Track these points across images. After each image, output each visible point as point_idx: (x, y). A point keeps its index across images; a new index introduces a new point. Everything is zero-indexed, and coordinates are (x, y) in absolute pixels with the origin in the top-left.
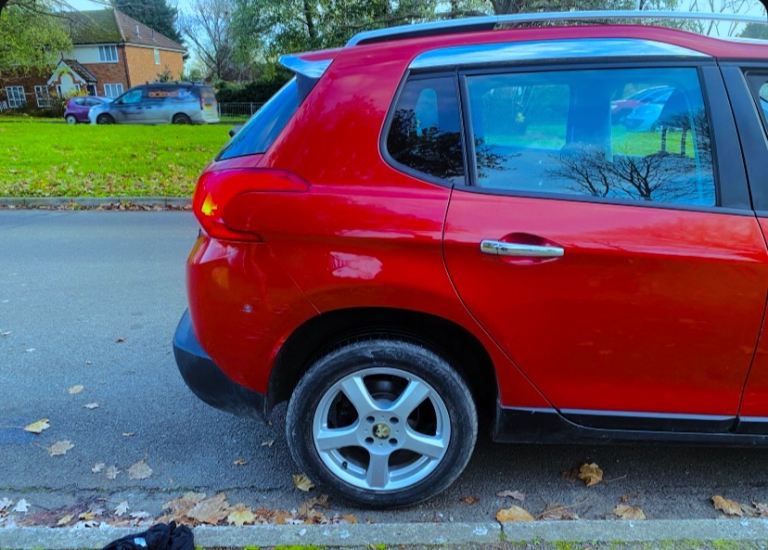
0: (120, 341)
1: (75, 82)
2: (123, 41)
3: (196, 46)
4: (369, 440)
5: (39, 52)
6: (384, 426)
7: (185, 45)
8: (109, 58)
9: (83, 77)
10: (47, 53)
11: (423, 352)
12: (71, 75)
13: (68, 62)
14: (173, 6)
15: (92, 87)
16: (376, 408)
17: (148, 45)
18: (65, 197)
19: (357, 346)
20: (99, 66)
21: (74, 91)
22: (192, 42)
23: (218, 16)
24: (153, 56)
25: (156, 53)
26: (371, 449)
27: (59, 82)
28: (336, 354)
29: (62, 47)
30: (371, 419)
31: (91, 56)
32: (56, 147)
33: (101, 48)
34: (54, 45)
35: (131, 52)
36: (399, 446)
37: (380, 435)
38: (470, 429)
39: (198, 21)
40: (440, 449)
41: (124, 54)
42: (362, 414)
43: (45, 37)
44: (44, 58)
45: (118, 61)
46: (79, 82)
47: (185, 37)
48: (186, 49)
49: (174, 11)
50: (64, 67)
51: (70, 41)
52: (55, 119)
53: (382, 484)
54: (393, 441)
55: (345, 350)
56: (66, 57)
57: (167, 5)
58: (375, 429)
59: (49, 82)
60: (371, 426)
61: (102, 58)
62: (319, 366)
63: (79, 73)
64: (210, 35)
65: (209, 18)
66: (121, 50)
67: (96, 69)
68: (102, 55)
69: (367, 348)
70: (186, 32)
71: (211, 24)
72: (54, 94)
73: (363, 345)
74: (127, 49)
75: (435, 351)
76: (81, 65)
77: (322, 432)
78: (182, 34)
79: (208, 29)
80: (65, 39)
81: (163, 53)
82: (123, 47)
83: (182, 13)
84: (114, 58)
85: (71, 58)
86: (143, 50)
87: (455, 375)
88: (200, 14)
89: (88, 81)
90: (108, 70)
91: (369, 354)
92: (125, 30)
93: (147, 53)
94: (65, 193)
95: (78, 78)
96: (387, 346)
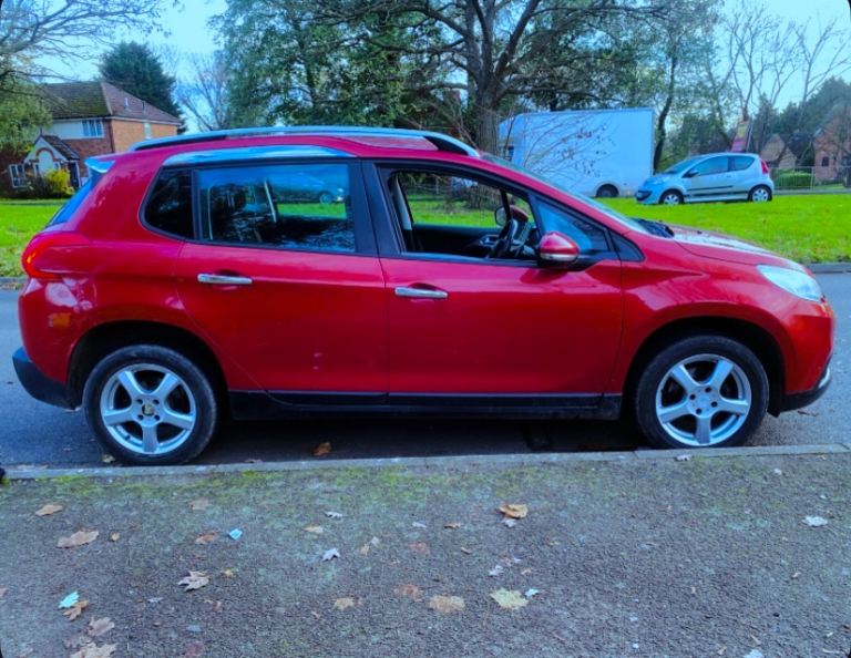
0: (10, 383)
1: (55, 160)
2: (109, 115)
3: (195, 117)
4: (141, 417)
5: (15, 128)
6: (149, 406)
7: (182, 117)
8: (93, 134)
9: (64, 154)
10: (23, 129)
11: (171, 352)
12: (51, 152)
13: (47, 138)
14: (171, 75)
15: (74, 165)
16: (142, 393)
17: (137, 118)
18: (8, 277)
19: (125, 349)
20: (80, 141)
21: (53, 169)
22: (191, 114)
23: (220, 86)
24: (143, 129)
25: (147, 126)
26: (143, 424)
27: (37, 161)
28: (112, 355)
29: (41, 123)
30: (140, 401)
31: (73, 131)
32: (11, 230)
33: (84, 122)
34: (32, 120)
35: (118, 127)
36: (161, 420)
37: (147, 412)
38: (209, 408)
39: (199, 92)
40: (190, 423)
41: (110, 128)
42: (133, 398)
43: (22, 111)
44: (20, 135)
45: (103, 136)
46: (60, 160)
47: (184, 108)
48: (183, 123)
49: (172, 81)
50: (43, 144)
51: (50, 116)
52: (29, 201)
53: (153, 450)
54: (157, 418)
55: (118, 352)
56: (46, 133)
57: (164, 73)
58: (143, 408)
59: (26, 161)
60: (140, 406)
61: (86, 134)
62: (101, 363)
63: (60, 150)
64: (211, 105)
65: (211, 86)
66: (106, 125)
67: (78, 144)
68: (85, 130)
69: (133, 350)
70: (185, 102)
71: (213, 94)
72: (30, 174)
73: (130, 348)
74: (114, 124)
75: (181, 352)
76: (63, 141)
77: (108, 411)
78: (180, 105)
79: (209, 98)
80: (45, 113)
81: (155, 126)
82: (109, 121)
83: (180, 82)
84: (99, 133)
85: (51, 134)
86: (131, 124)
87: (195, 369)
88: (200, 83)
89: (69, 159)
90: (93, 146)
91: (133, 354)
92: (112, 103)
93: (136, 127)
94: (7, 273)
95: (58, 155)
96: (146, 348)
